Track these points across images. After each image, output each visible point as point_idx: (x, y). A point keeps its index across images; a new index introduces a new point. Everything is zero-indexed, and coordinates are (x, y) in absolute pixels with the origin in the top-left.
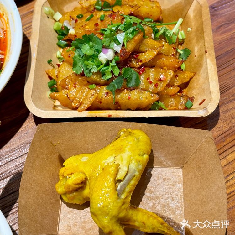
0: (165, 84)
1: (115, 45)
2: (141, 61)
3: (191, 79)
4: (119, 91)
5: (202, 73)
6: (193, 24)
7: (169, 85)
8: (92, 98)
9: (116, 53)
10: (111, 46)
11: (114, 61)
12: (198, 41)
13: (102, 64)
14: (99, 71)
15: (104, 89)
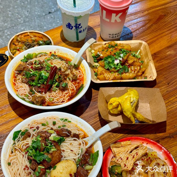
0: (137, 71)
1: (120, 58)
2: (129, 63)
3: (145, 70)
4: (122, 73)
5: (149, 68)
6: (143, 52)
7: (138, 72)
8: (113, 76)
9: (120, 61)
10: (118, 59)
11: (120, 64)
12: (146, 58)
13: (115, 65)
14: (114, 67)
15: (117, 73)
